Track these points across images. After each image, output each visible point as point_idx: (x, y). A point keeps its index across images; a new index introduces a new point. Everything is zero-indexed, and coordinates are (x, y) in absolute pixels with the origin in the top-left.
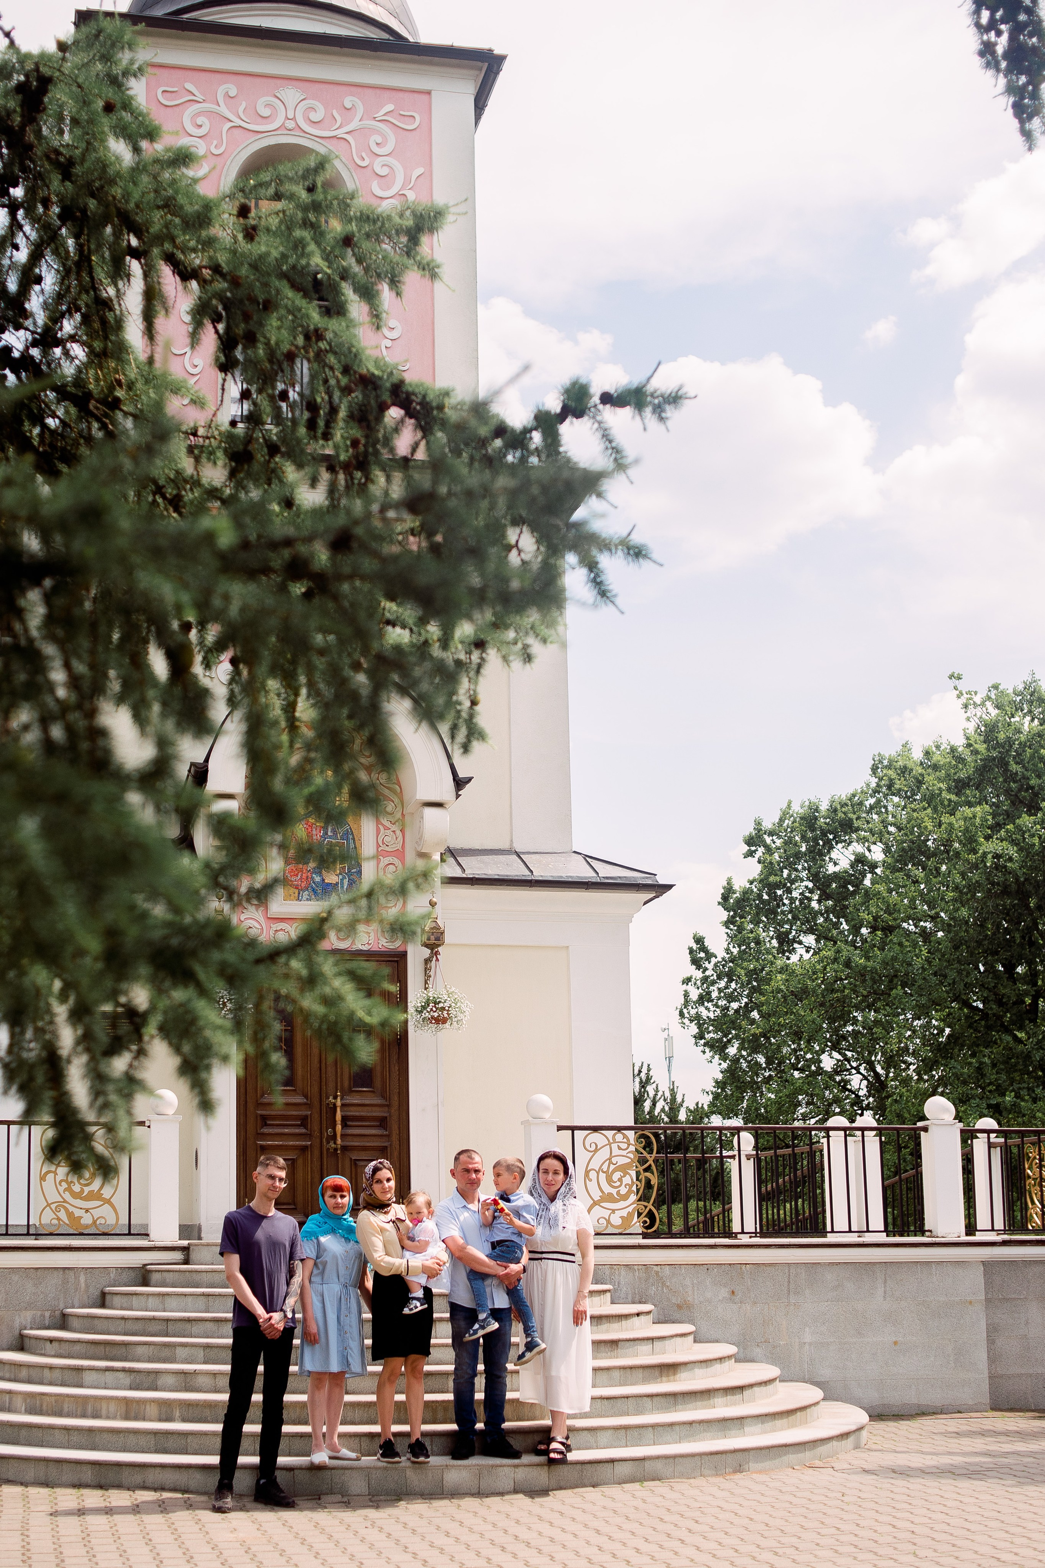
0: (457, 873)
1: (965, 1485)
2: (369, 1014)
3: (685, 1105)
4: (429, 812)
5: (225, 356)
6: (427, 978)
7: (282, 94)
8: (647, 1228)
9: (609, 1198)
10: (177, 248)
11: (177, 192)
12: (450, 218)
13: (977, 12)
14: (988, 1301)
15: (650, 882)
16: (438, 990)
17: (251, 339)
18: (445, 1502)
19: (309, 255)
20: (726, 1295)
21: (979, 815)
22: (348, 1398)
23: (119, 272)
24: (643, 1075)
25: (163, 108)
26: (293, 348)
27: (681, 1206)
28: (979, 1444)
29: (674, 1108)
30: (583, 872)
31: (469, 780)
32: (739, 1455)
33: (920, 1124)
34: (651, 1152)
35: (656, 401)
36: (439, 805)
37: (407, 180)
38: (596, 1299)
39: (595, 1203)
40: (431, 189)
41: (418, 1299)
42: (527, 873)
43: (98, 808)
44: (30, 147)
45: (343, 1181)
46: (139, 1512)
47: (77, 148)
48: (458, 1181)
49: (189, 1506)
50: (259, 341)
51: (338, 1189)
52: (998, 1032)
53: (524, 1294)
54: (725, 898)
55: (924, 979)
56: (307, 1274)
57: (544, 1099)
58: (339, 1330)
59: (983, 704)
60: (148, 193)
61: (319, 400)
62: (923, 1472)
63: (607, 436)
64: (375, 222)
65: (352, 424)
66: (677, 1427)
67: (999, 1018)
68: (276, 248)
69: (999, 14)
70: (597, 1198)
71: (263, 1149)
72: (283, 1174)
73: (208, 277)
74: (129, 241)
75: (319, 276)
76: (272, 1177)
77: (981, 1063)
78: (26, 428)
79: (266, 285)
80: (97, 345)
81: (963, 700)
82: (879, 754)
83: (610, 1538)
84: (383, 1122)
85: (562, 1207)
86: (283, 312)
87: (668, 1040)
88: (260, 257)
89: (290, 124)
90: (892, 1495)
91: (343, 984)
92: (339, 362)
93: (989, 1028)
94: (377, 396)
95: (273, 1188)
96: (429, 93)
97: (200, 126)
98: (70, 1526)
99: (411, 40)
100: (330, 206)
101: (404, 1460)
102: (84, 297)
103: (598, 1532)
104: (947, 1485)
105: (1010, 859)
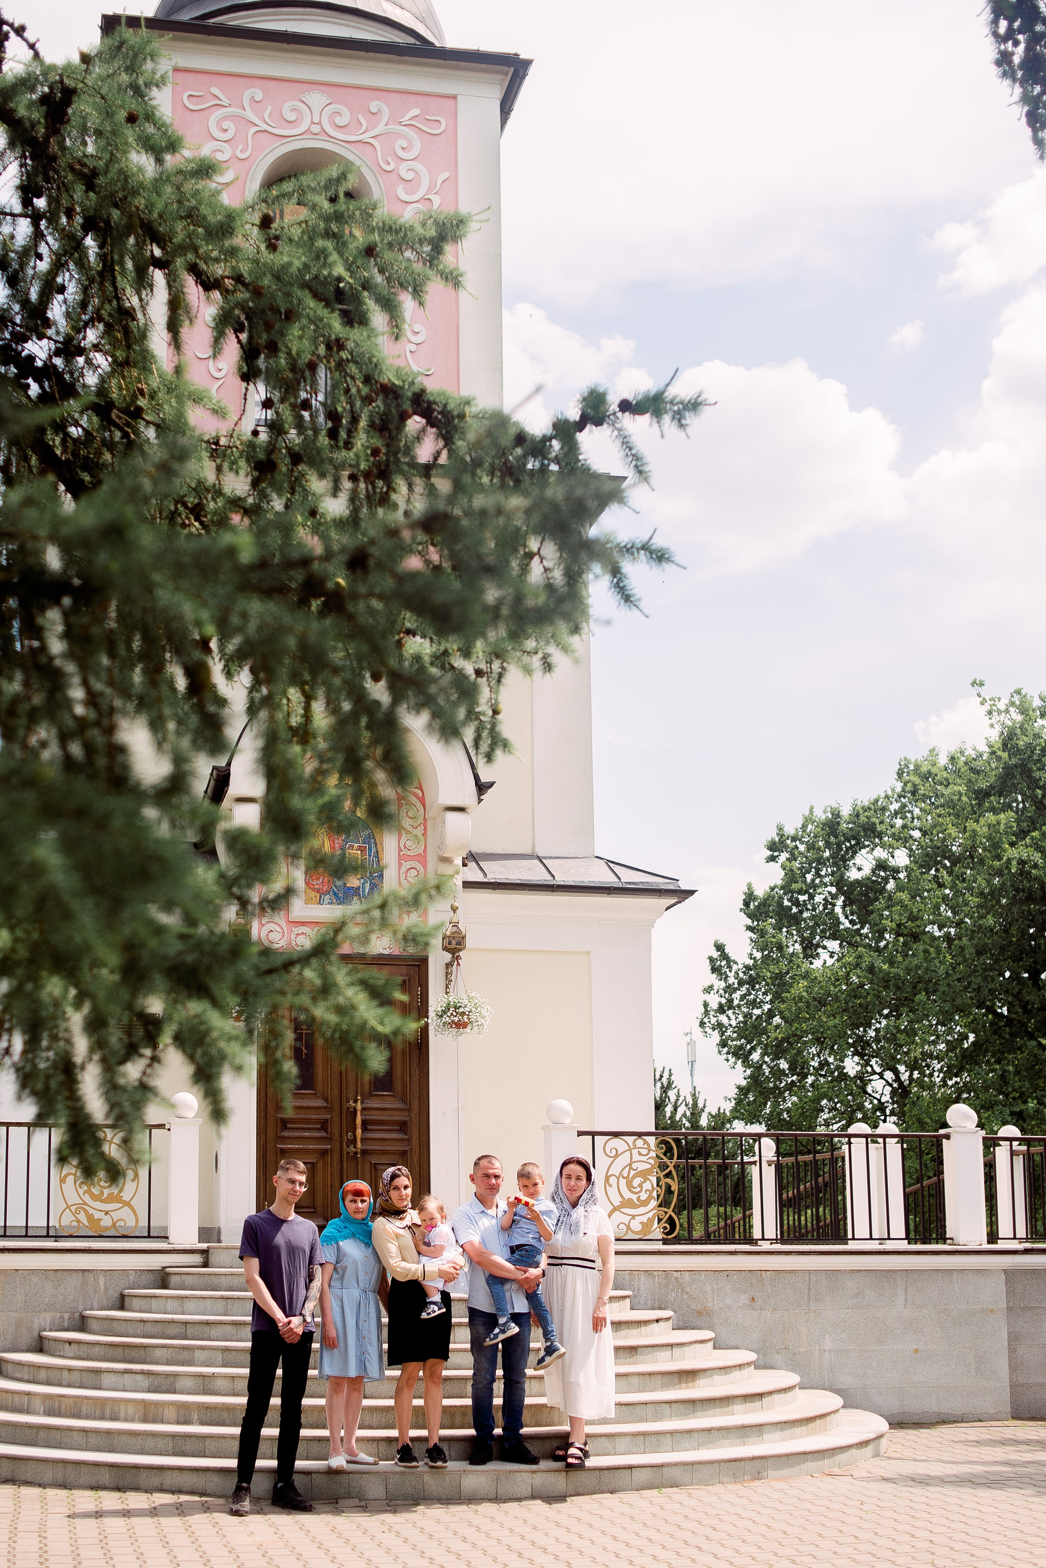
0: (479, 877)
1: (984, 1494)
2: (382, 1023)
3: (707, 1110)
4: (451, 816)
5: (247, 365)
6: (448, 982)
7: (307, 98)
8: (668, 1234)
9: (629, 1204)
10: (201, 259)
11: (200, 202)
12: (473, 226)
13: (995, 22)
14: (1009, 1309)
15: (672, 887)
16: (458, 995)
17: (273, 348)
18: (463, 1508)
19: (331, 266)
20: (747, 1302)
21: (1003, 821)
22: (366, 1402)
23: (142, 282)
24: (664, 1080)
25: (188, 113)
26: (314, 359)
27: (702, 1211)
28: (1000, 1453)
29: (695, 1113)
30: (606, 878)
31: (492, 784)
32: (757, 1462)
33: (942, 1132)
34: (671, 1158)
35: (676, 408)
36: (461, 809)
37: (432, 184)
38: (616, 1305)
39: (615, 1209)
40: (457, 193)
41: (435, 1303)
42: (550, 878)
43: (117, 822)
44: (54, 158)
45: (363, 1185)
46: (156, 1515)
47: (100, 158)
48: (478, 1186)
49: (207, 1509)
50: (280, 350)
51: (358, 1193)
52: (1022, 1038)
53: (543, 1299)
54: (747, 904)
55: (949, 985)
56: (327, 1278)
57: (565, 1104)
58: (357, 1335)
59: (1007, 711)
60: (172, 203)
61: (340, 409)
62: (942, 1481)
63: (627, 444)
64: (397, 232)
65: (372, 433)
66: (696, 1435)
67: (1024, 1025)
68: (299, 258)
69: (1016, 25)
70: (617, 1204)
71: (283, 1153)
72: (303, 1178)
73: (231, 287)
74: (152, 251)
75: (341, 285)
76: (293, 1182)
77: (1004, 1071)
78: (49, 437)
79: (288, 295)
80: (120, 354)
81: (987, 707)
82: (906, 759)
83: (627, 1545)
84: (403, 1127)
85: (583, 1213)
86: (304, 321)
87: (691, 1044)
88: (283, 267)
89: (316, 129)
90: (911, 1504)
91: (356, 993)
92: (361, 371)
93: (1013, 1035)
94: (398, 405)
95: (294, 1192)
96: (454, 97)
97: (226, 130)
98: (88, 1527)
99: (437, 44)
100: (352, 217)
101: (421, 1465)
102: (107, 306)
103: (615, 1538)
104: (967, 1493)
105: (1036, 866)
